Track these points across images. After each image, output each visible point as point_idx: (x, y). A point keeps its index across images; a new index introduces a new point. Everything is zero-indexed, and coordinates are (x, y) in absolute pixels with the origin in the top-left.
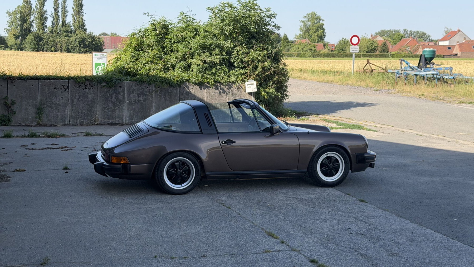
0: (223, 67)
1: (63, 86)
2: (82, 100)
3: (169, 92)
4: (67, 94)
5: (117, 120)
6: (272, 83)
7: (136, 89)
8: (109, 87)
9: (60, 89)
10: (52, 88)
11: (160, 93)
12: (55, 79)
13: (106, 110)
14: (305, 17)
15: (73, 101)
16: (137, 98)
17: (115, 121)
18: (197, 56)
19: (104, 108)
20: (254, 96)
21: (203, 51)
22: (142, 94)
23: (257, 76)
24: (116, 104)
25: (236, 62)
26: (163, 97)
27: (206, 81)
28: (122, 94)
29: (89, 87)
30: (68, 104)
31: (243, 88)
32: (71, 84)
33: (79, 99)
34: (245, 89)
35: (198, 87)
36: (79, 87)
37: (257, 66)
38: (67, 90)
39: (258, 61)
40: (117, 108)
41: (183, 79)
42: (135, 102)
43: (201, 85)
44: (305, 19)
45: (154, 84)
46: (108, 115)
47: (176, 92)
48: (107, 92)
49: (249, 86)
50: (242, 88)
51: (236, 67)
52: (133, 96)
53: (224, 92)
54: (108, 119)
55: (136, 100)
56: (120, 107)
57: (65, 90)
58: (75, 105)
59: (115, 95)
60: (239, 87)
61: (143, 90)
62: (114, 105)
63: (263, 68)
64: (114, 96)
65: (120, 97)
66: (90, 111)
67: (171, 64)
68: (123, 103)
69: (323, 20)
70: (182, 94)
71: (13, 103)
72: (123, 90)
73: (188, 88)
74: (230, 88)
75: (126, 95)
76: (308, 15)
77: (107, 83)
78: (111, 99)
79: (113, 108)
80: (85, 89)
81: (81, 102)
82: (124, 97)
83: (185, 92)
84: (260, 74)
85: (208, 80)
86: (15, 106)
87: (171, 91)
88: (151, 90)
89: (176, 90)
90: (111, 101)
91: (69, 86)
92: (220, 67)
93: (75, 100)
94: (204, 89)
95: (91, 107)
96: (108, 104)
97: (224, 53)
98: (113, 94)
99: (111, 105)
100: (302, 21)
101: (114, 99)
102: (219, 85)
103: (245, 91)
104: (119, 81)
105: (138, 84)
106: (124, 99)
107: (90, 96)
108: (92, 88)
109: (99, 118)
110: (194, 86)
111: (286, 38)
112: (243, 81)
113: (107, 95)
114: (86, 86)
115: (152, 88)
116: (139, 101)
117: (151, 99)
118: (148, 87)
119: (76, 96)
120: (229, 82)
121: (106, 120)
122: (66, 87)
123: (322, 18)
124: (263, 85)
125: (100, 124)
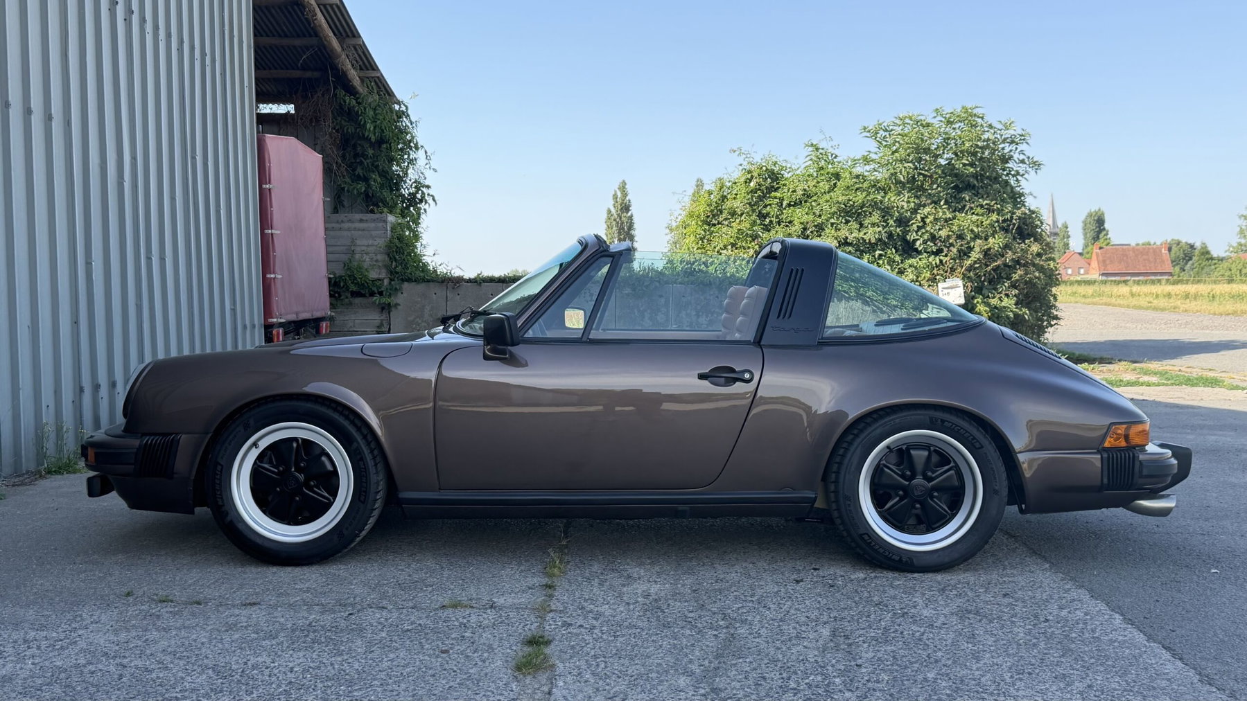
6: (1009, 287)
49: (947, 291)
63: (986, 252)
84: (977, 265)
112: (933, 281)
124: (984, 291)
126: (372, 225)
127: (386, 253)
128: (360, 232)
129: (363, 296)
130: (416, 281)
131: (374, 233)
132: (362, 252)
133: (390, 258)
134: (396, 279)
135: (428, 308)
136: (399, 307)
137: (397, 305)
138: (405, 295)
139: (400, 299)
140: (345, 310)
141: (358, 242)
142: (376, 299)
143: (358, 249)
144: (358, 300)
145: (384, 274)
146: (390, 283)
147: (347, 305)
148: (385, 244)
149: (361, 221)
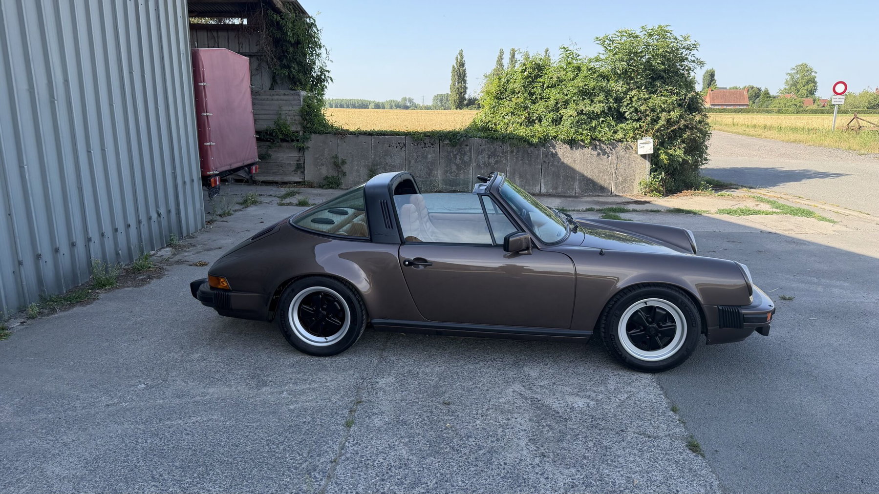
0: (609, 118)
1: (399, 143)
2: (420, 161)
3: (529, 153)
4: (403, 154)
5: (461, 186)
6: (680, 142)
7: (486, 149)
8: (454, 146)
9: (395, 147)
10: (386, 145)
11: (516, 154)
12: (391, 135)
13: (448, 174)
14: (794, 69)
15: (410, 162)
16: (486, 159)
17: (458, 188)
18: (572, 105)
19: (446, 172)
20: (650, 160)
21: (583, 98)
22: (493, 154)
23: (657, 131)
24: (461, 166)
25: (627, 111)
26: (520, 159)
27: (579, 137)
28: (468, 154)
29: (429, 145)
30: (404, 165)
31: (634, 148)
32: (408, 141)
33: (416, 159)
34: (636, 150)
35: (568, 147)
36: (418, 144)
37: (659, 118)
38: (404, 149)
39: (662, 110)
40: (462, 171)
41: (549, 135)
42: (485, 165)
43: (572, 143)
44: (793, 71)
45: (509, 142)
46: (450, 181)
47: (538, 152)
48: (450, 152)
49: (642, 145)
50: (632, 148)
51: (627, 120)
52: (482, 157)
53: (605, 153)
54: (450, 185)
55: (485, 162)
56: (465, 171)
57: (401, 149)
58: (411, 166)
59: (460, 156)
60: (629, 146)
61: (495, 151)
62: (459, 168)
63: (668, 121)
64: (458, 157)
65: (466, 158)
66: (429, 175)
67: (537, 116)
68: (469, 165)
69: (815, 72)
70: (546, 156)
71: (344, 162)
72: (470, 149)
73: (554, 148)
74: (614, 148)
75: (473, 156)
76: (797, 66)
77: (450, 141)
78: (455, 160)
79: (457, 172)
80: (424, 147)
81: (419, 163)
82: (470, 158)
83: (550, 153)
84: (662, 129)
85: (583, 137)
86: (346, 166)
87: (531, 151)
88: (504, 150)
89: (539, 150)
90: (455, 163)
91: (405, 144)
92: (603, 119)
93: (413, 161)
94: (577, 149)
95: (431, 170)
96: (451, 167)
97: (611, 100)
98: (457, 154)
99: (454, 167)
100: (788, 73)
101: (458, 161)
102: (598, 144)
103: (637, 153)
104: (465, 138)
105: (488, 143)
106: (470, 160)
107: (429, 156)
108: (432, 146)
109: (440, 184)
110: (563, 145)
111: (767, 94)
112: (634, 138)
113: (451, 155)
114: (425, 144)
115: (507, 147)
116: (489, 164)
117: (504, 162)
118: (501, 146)
119: (413, 156)
120: (613, 140)
121: (448, 187)
122: (403, 145)
123: (814, 70)
124: (665, 145)
125: (440, 192)
126: (291, 97)
127: (300, 115)
128: (284, 102)
129: (287, 141)
130: (319, 133)
131: (293, 102)
132: (286, 115)
133: (303, 119)
134: (307, 132)
135: (327, 150)
136: (310, 149)
137: (308, 148)
138: (313, 142)
139: (310, 144)
140: (277, 150)
141: (284, 108)
142: (295, 143)
143: (283, 112)
144: (285, 144)
145: (299, 128)
146: (303, 134)
147: (278, 147)
148: (299, 110)
149: (285, 95)
